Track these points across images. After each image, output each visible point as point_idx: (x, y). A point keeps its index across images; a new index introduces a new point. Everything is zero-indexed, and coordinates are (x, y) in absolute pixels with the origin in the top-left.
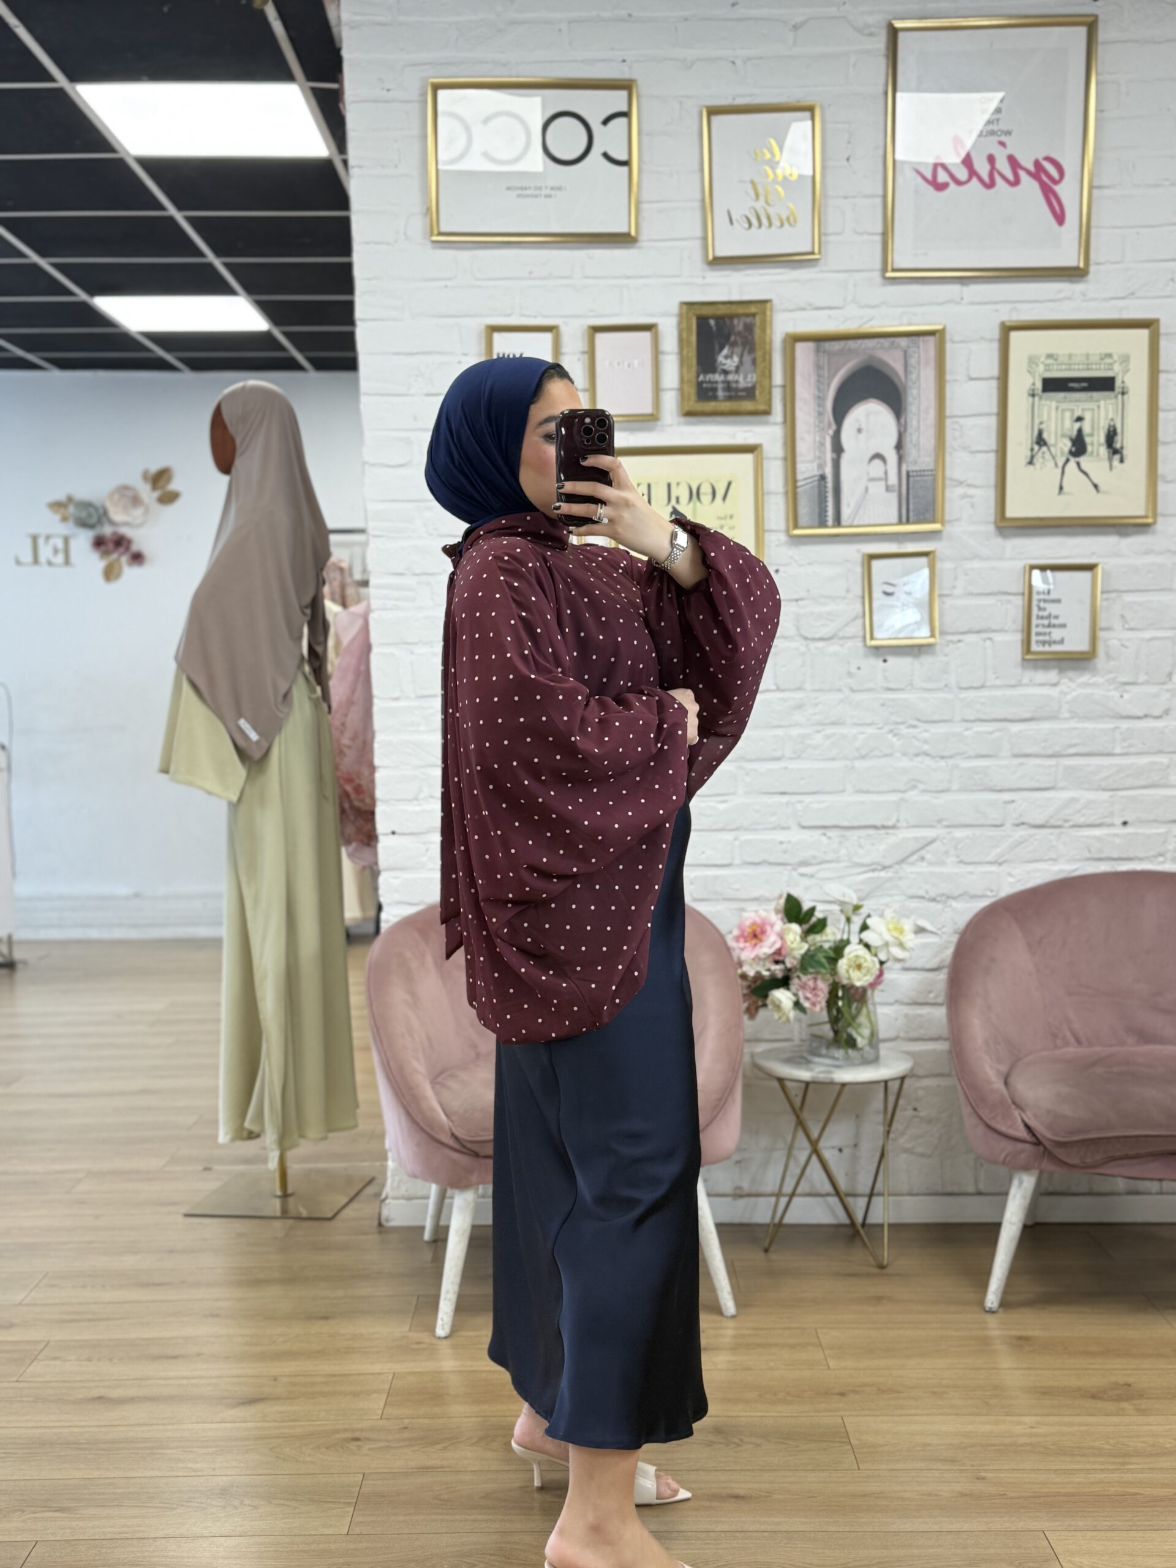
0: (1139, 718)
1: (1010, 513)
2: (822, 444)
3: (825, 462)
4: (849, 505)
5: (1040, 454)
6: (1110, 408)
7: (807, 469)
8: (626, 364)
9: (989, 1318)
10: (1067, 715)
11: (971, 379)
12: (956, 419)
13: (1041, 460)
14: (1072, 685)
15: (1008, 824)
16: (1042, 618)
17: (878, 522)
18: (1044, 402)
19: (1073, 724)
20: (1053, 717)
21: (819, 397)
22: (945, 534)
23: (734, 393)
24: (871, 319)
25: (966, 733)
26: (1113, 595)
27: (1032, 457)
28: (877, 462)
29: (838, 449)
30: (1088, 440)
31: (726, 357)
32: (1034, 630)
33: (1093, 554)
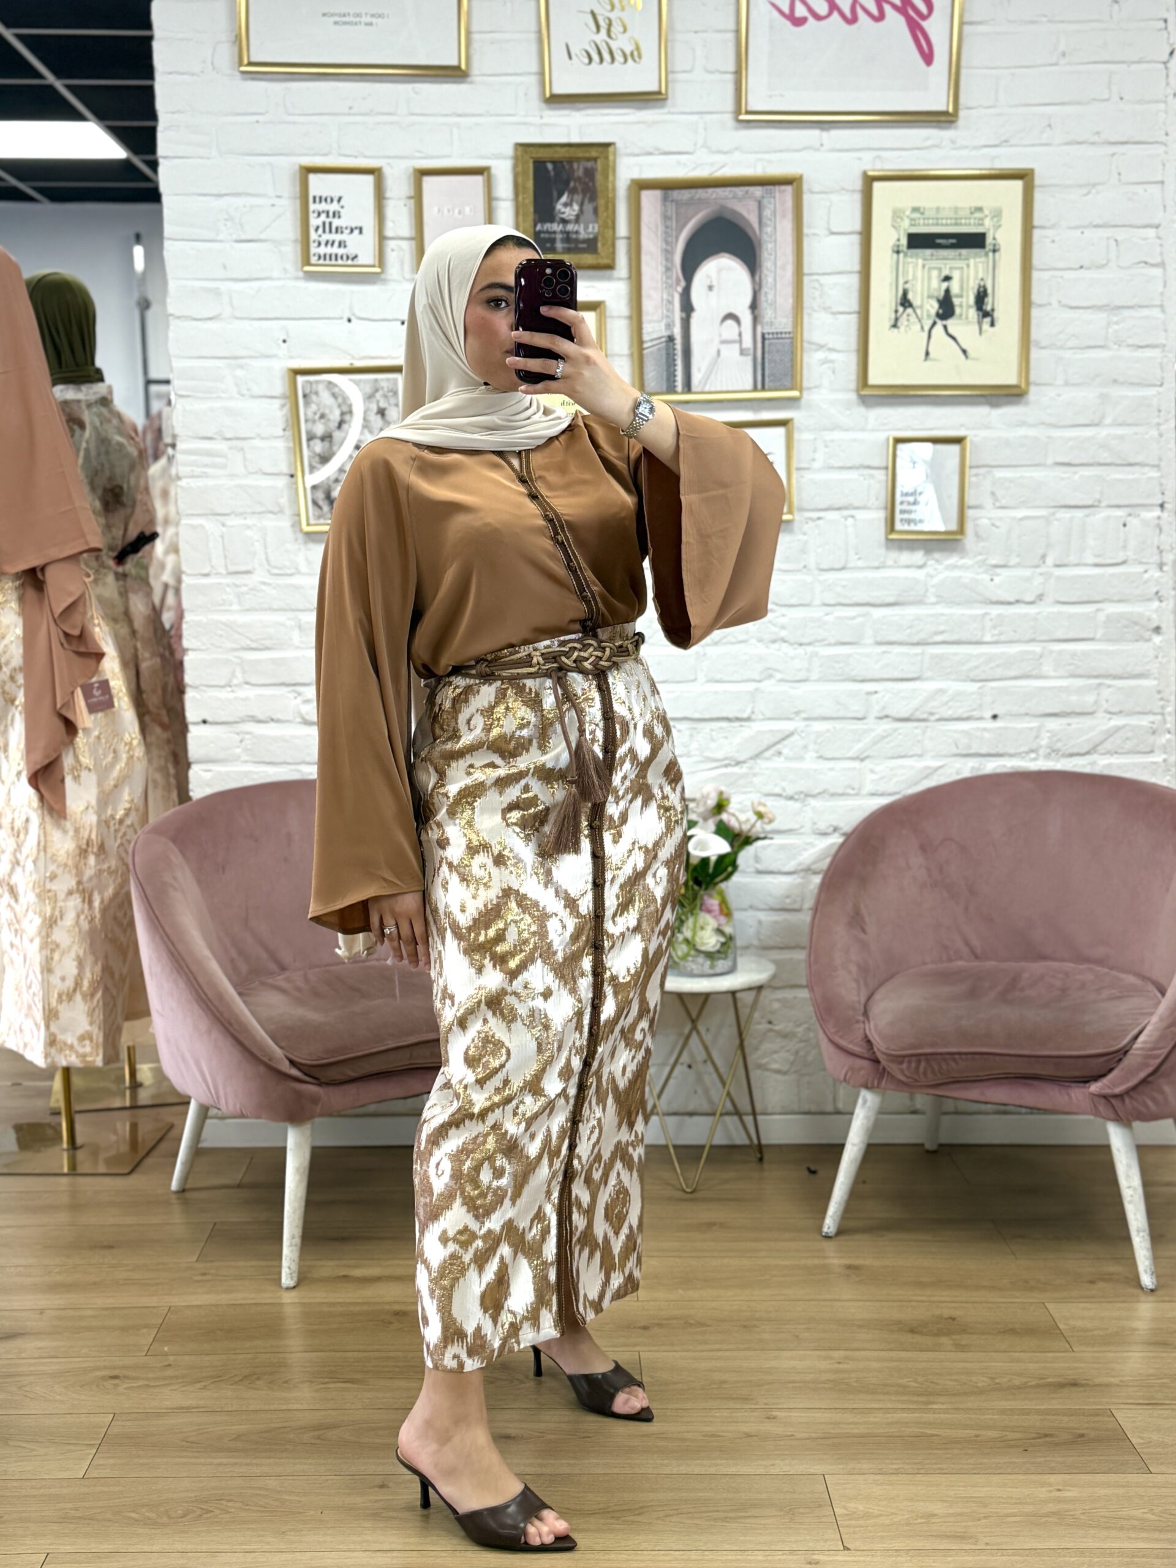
0: (1010, 603)
1: (873, 380)
2: (670, 302)
3: (673, 321)
4: (699, 370)
5: (905, 316)
6: (980, 266)
7: (654, 329)
8: (457, 211)
9: (828, 1245)
10: (933, 599)
11: (833, 233)
12: (816, 277)
13: (906, 323)
14: (940, 567)
15: (871, 719)
16: (907, 494)
17: (730, 388)
18: (909, 260)
19: (939, 609)
20: (920, 602)
21: (667, 251)
22: (803, 401)
23: (573, 243)
24: (722, 167)
25: (826, 618)
26: (982, 471)
27: (897, 319)
28: (730, 323)
29: (687, 308)
30: (956, 301)
31: (566, 205)
32: (898, 508)
33: (962, 425)
